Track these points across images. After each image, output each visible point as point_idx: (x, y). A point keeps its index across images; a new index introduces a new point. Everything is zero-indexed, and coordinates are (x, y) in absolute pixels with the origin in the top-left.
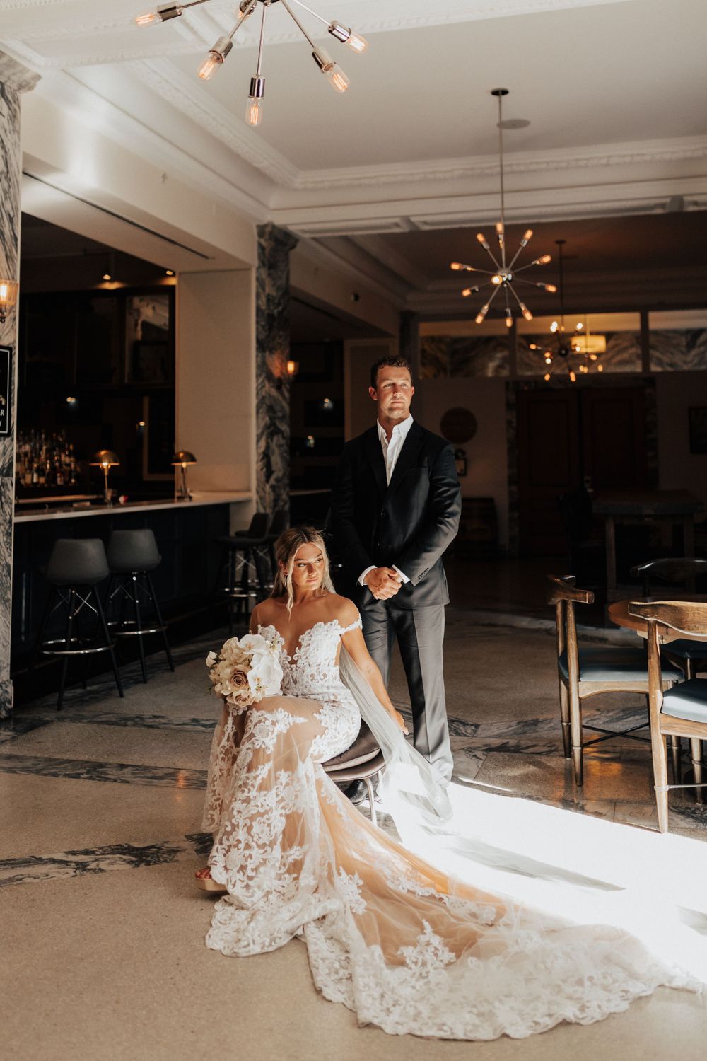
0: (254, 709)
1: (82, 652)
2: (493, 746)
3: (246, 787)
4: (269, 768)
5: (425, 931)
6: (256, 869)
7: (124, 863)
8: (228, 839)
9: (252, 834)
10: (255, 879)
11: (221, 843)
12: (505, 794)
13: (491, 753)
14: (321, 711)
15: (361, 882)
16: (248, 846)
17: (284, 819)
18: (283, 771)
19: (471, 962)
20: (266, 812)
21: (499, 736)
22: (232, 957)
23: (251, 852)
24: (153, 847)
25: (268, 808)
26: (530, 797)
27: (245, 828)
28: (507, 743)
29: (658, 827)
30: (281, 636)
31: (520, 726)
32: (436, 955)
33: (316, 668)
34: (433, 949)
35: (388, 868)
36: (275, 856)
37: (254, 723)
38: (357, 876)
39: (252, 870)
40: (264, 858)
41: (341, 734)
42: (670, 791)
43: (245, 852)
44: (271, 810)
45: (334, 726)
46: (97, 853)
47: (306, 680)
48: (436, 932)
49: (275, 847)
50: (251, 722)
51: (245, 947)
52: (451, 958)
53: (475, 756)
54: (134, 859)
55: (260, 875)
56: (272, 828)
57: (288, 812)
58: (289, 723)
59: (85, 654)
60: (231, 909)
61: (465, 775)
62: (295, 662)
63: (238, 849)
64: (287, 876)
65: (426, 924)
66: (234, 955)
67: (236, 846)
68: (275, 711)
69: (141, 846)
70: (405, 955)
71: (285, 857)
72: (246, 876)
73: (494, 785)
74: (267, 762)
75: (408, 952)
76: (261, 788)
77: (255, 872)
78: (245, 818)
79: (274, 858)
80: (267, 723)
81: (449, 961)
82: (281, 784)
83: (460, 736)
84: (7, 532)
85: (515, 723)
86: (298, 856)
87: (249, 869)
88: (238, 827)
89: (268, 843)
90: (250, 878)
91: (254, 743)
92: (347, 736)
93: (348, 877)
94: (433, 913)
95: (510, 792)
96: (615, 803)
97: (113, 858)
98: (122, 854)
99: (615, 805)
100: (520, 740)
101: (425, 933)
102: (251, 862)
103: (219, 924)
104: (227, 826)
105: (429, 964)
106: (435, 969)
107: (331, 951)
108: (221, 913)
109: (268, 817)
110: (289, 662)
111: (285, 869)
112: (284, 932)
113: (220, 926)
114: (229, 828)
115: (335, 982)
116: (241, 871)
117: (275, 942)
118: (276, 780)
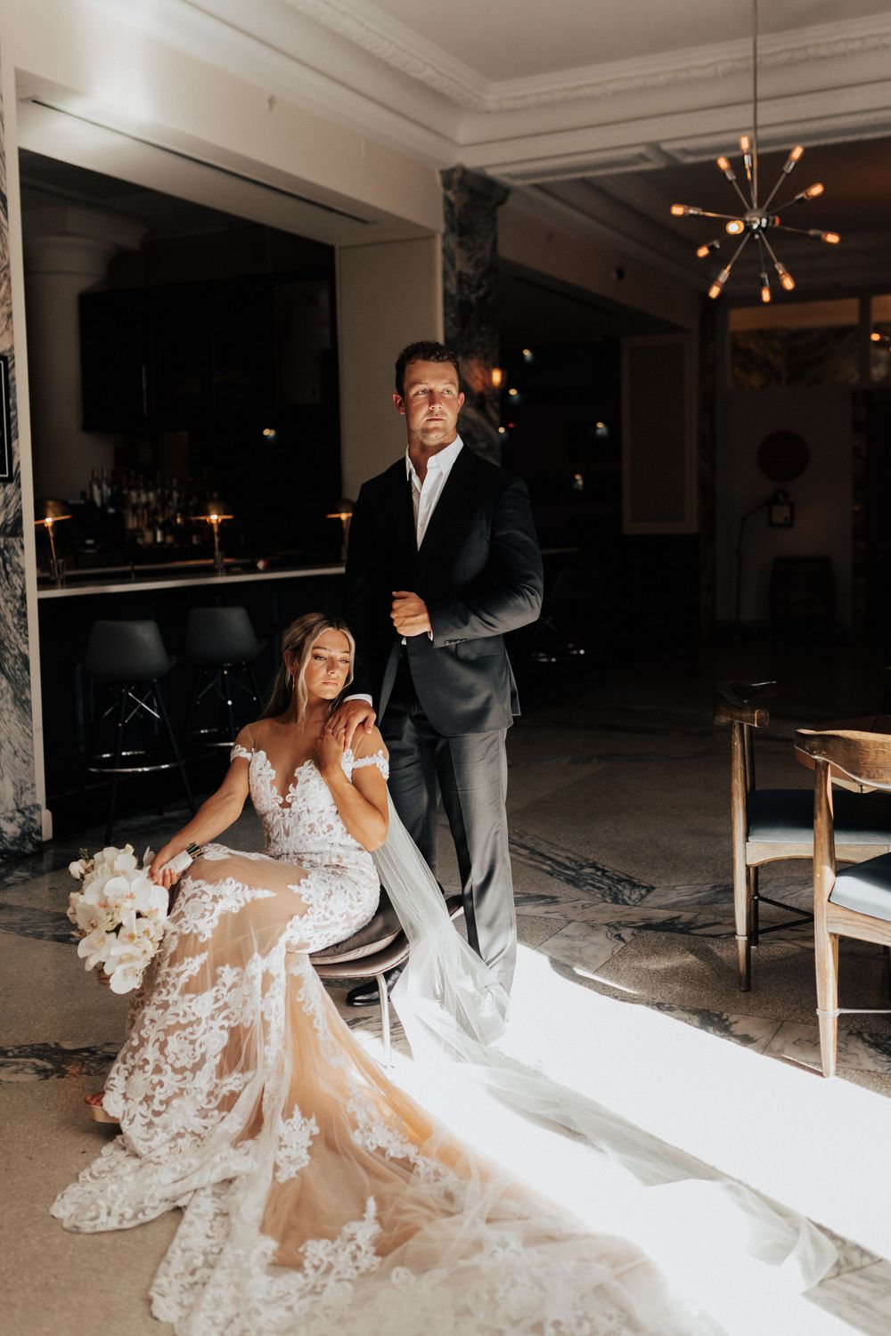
0: (190, 877)
1: (140, 770)
2: (654, 921)
3: (165, 987)
4: (202, 962)
5: (365, 1215)
6: (167, 1102)
7: (33, 1071)
8: (133, 1057)
9: (166, 1052)
10: (164, 1115)
11: (124, 1063)
12: (624, 998)
13: (644, 933)
14: (302, 881)
15: (316, 1131)
16: (158, 1070)
17: (226, 1034)
18: (227, 966)
19: (397, 1276)
20: (191, 1024)
23: (162, 1078)
24: (87, 1050)
25: (193, 1018)
26: (659, 1006)
27: (158, 1044)
28: (678, 917)
30: (273, 767)
31: (713, 892)
32: (354, 1258)
33: (317, 816)
34: (354, 1247)
35: (366, 1111)
36: (196, 1086)
37: (186, 897)
38: (313, 1121)
39: (161, 1102)
40: (182, 1087)
41: (336, 914)
42: (841, 1017)
43: (153, 1076)
44: (198, 1021)
45: (323, 904)
46: (10, 1054)
47: (302, 831)
48: (379, 1219)
49: (198, 1073)
50: (184, 895)
51: (91, 1219)
52: (373, 1266)
53: (619, 937)
54: (49, 1066)
55: (170, 1111)
56: (198, 1046)
57: (234, 1024)
58: (245, 899)
60: (121, 1155)
61: (585, 964)
62: (288, 805)
63: (144, 1072)
64: (215, 1112)
65: (371, 1204)
66: (74, 1229)
67: (142, 1068)
68: (221, 881)
69: (72, 1048)
70: (307, 1254)
71: (219, 1085)
72: (150, 1110)
73: (618, 981)
74: (199, 954)
75: (316, 1250)
76: (187, 989)
77: (165, 1105)
78: (159, 1031)
79: (195, 1088)
80: (205, 898)
81: (368, 1269)
82: (224, 985)
83: (618, 903)
84: (18, 611)
85: (707, 887)
86: (236, 1087)
87: (156, 1101)
88: (148, 1042)
89: (189, 1066)
90: (157, 1114)
91: (181, 926)
92: (348, 919)
93: (302, 1122)
95: (634, 995)
96: (783, 1022)
97: (24, 1064)
98: (40, 1058)
99: (781, 1026)
100: (700, 914)
101: (362, 1219)
102: (162, 1090)
103: (89, 1178)
104: (133, 1039)
105: (334, 1272)
106: (339, 1281)
107: (208, 1237)
108: (105, 1160)
109: (191, 1031)
110: (280, 805)
111: (215, 1103)
112: (161, 1201)
113: (88, 1182)
114: (135, 1043)
115: (181, 1289)
116: (144, 1103)
117: (144, 1214)
118: (215, 978)
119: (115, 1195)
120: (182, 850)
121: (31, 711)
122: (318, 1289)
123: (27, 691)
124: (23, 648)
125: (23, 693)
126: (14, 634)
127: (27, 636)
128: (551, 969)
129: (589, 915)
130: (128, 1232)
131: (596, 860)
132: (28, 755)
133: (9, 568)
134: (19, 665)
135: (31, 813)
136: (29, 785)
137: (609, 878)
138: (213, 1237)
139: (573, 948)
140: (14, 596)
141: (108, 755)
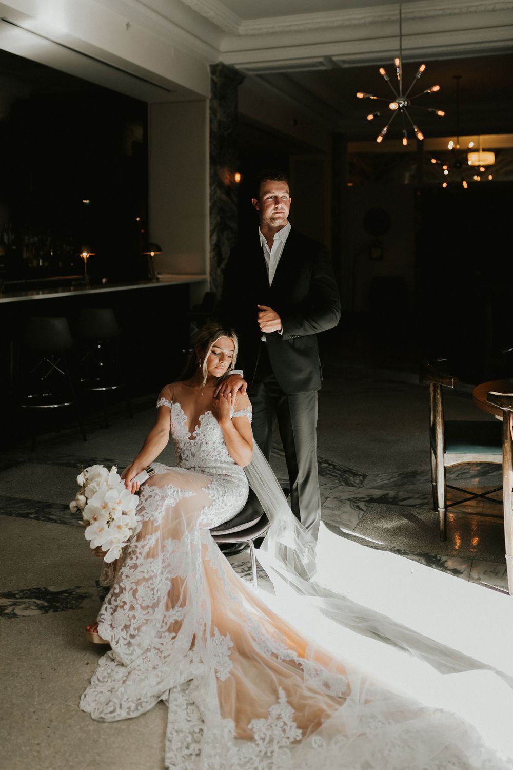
1: (52, 406)
2: (375, 497)
3: (134, 555)
4: (156, 538)
5: (279, 701)
6: (138, 629)
7: (36, 608)
8: (115, 600)
9: (137, 596)
10: (137, 637)
11: (110, 603)
12: (377, 547)
13: (372, 505)
14: (210, 485)
15: (232, 644)
16: (132, 608)
17: (169, 583)
18: (170, 540)
19: (316, 741)
20: (151, 578)
21: (381, 487)
22: (98, 722)
23: (135, 614)
24: (66, 592)
25: (153, 574)
26: (399, 552)
27: (131, 591)
28: (387, 494)
29: (507, 588)
30: (185, 414)
31: (400, 478)
32: (284, 731)
33: (212, 445)
34: (282, 724)
36: (157, 616)
37: (146, 497)
38: (228, 637)
39: (135, 629)
40: (147, 618)
41: (228, 505)
43: (129, 612)
44: (156, 575)
45: (221, 499)
46: (18, 596)
47: (202, 455)
48: (290, 703)
49: (156, 609)
50: (143, 496)
51: (111, 712)
52: (297, 736)
53: (358, 507)
54: (46, 604)
55: (141, 634)
56: (155, 592)
57: (174, 576)
59: (54, 407)
60: (113, 664)
61: (347, 526)
62: (194, 438)
63: (124, 610)
64: (167, 634)
65: (282, 693)
66: (101, 720)
67: (122, 607)
68: (166, 486)
69: (56, 591)
70: (255, 730)
71: (167, 616)
72: (128, 635)
73: (369, 537)
74: (155, 533)
75: (258, 726)
76: (148, 555)
77: (137, 631)
78: (132, 583)
79: (156, 619)
80: (157, 498)
81: (295, 739)
82: (168, 551)
83: (349, 486)
85: (396, 475)
86: (178, 617)
87: (132, 628)
88: (125, 590)
89: (151, 605)
90: (133, 637)
91: (142, 517)
93: (221, 639)
94: (289, 682)
95: (382, 545)
96: (472, 560)
97: (29, 603)
98: (38, 598)
99: (472, 563)
100: (398, 492)
101: (278, 703)
102: (135, 621)
103: (97, 682)
104: (115, 589)
105: (275, 742)
106: (280, 748)
107: (188, 721)
108: (103, 669)
109: (152, 582)
110: (189, 438)
111: (165, 628)
112: (151, 697)
113: (97, 685)
114: (117, 591)
115: (183, 759)
116: (124, 630)
117: (141, 707)
118: (163, 547)
119: (122, 694)
120: (143, 469)
122: (269, 754)
128: (327, 529)
129: (337, 494)
130: (134, 720)
131: (326, 458)
137: (338, 470)
138: (191, 721)
139: (334, 515)
141: (31, 396)
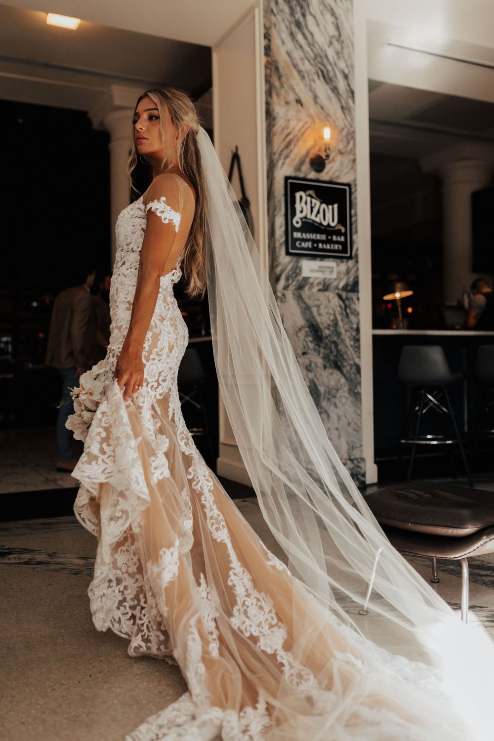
121: (361, 399)
123: (358, 387)
124: (357, 360)
125: (356, 387)
126: (351, 352)
127: (360, 353)
132: (358, 426)
133: (348, 311)
134: (354, 370)
135: (359, 462)
136: (358, 445)
140: (352, 328)
